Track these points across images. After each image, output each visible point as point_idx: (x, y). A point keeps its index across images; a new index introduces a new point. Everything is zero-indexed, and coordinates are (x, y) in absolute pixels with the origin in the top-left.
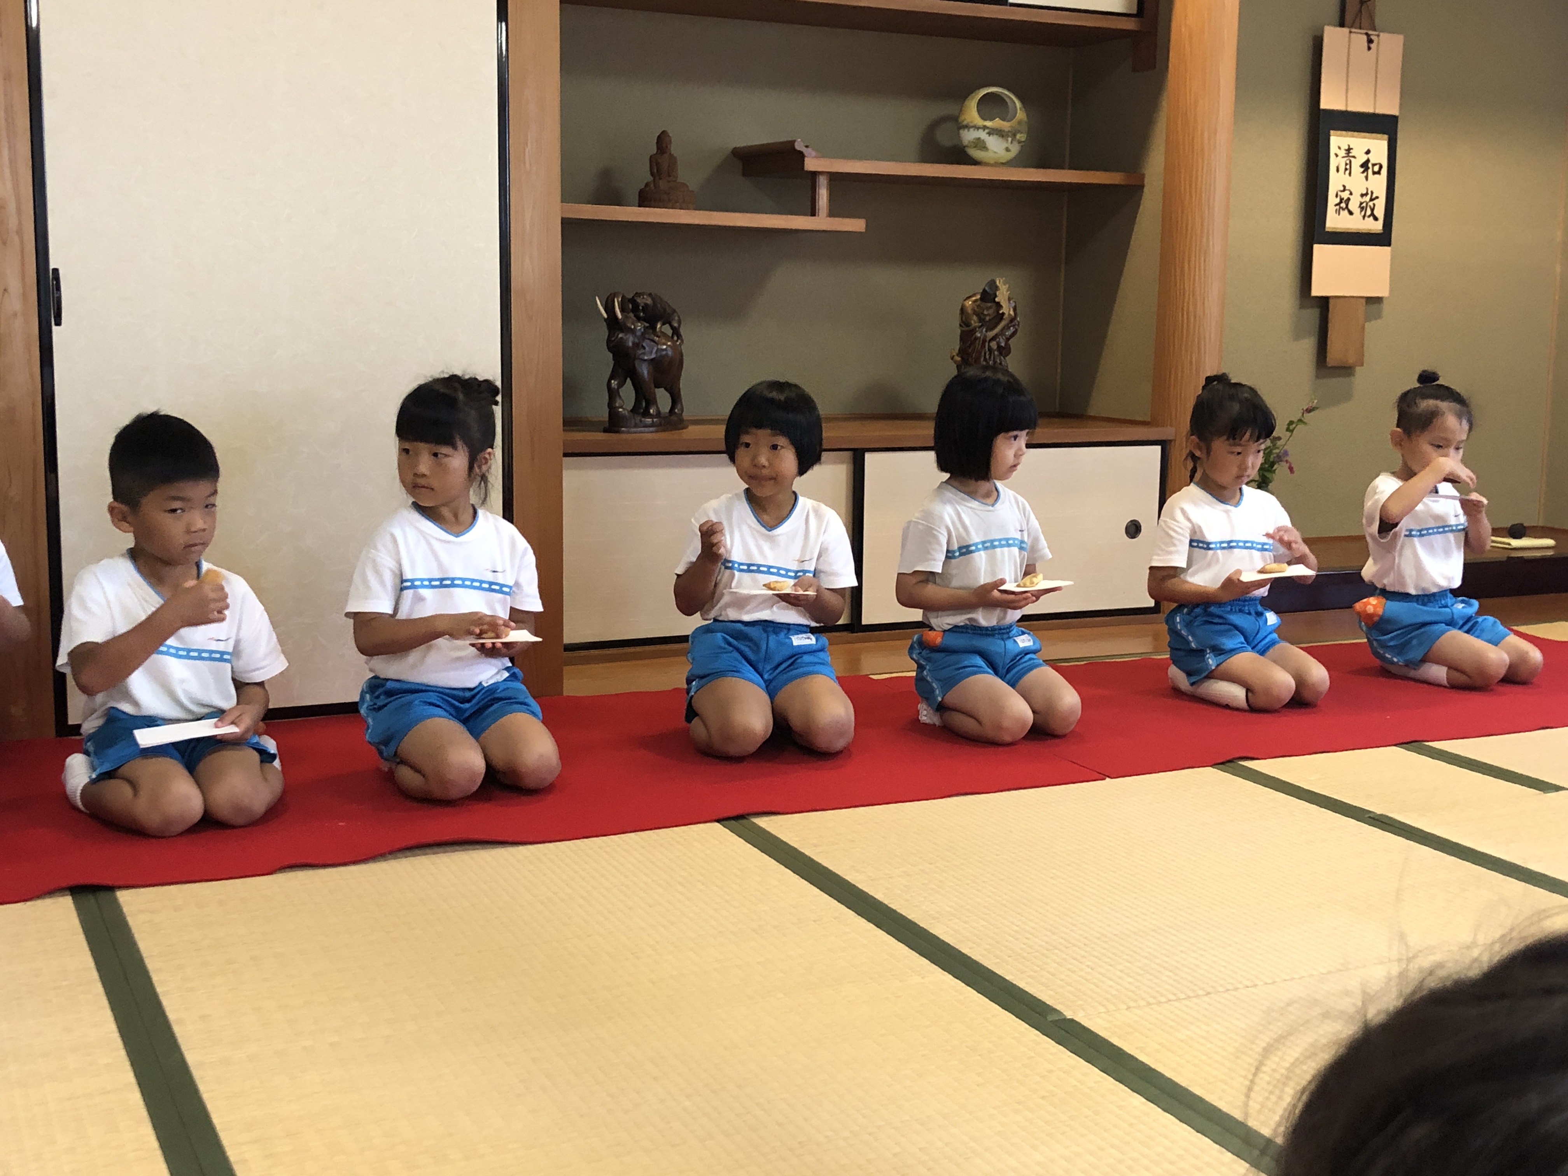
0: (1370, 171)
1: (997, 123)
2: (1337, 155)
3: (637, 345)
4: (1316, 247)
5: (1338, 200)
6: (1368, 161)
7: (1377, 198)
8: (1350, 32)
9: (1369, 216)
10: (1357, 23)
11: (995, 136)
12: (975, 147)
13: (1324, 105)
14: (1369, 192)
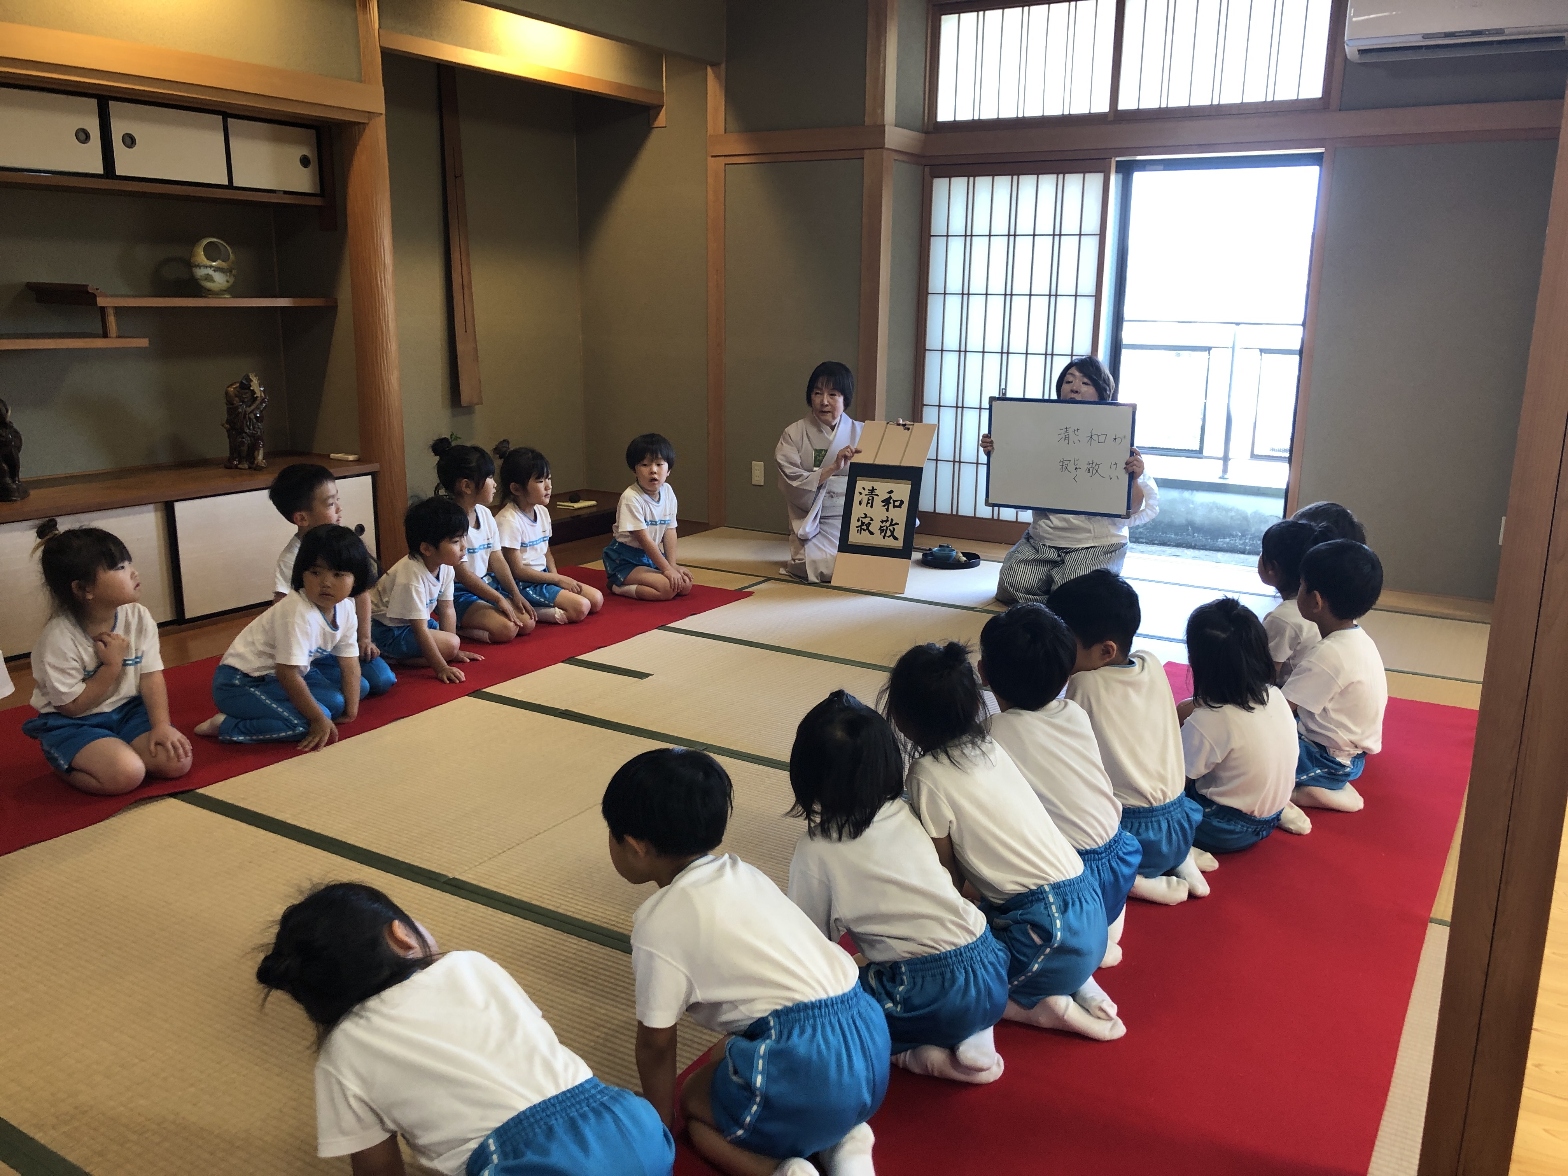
0: (891, 506)
2: (861, 493)
5: (860, 524)
6: (890, 498)
7: (897, 524)
9: (889, 537)
14: (890, 519)
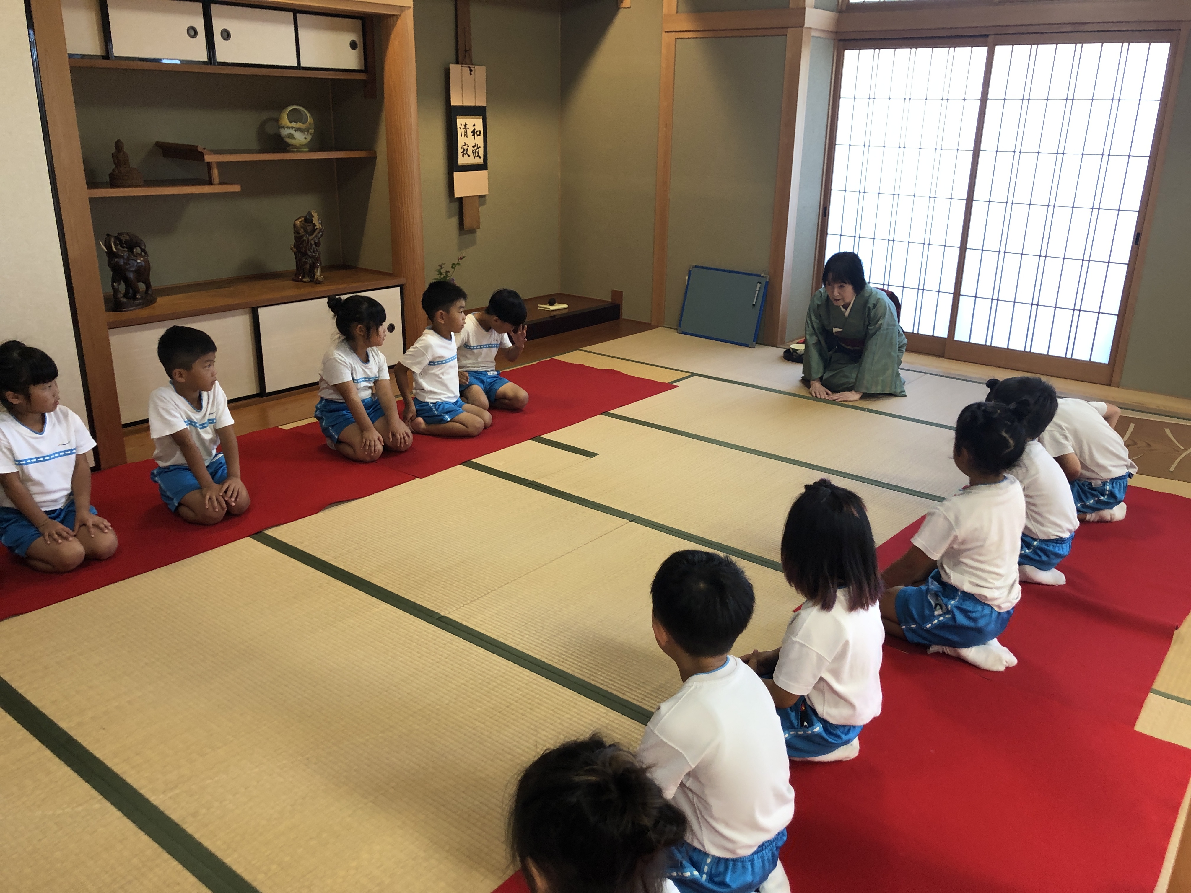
1: (299, 125)
2: (460, 128)
3: (126, 264)
4: (454, 173)
5: (463, 150)
6: (474, 130)
7: (480, 147)
8: (462, 67)
9: (477, 156)
10: (464, 62)
11: (296, 131)
12: (289, 137)
13: (453, 103)
14: (476, 145)
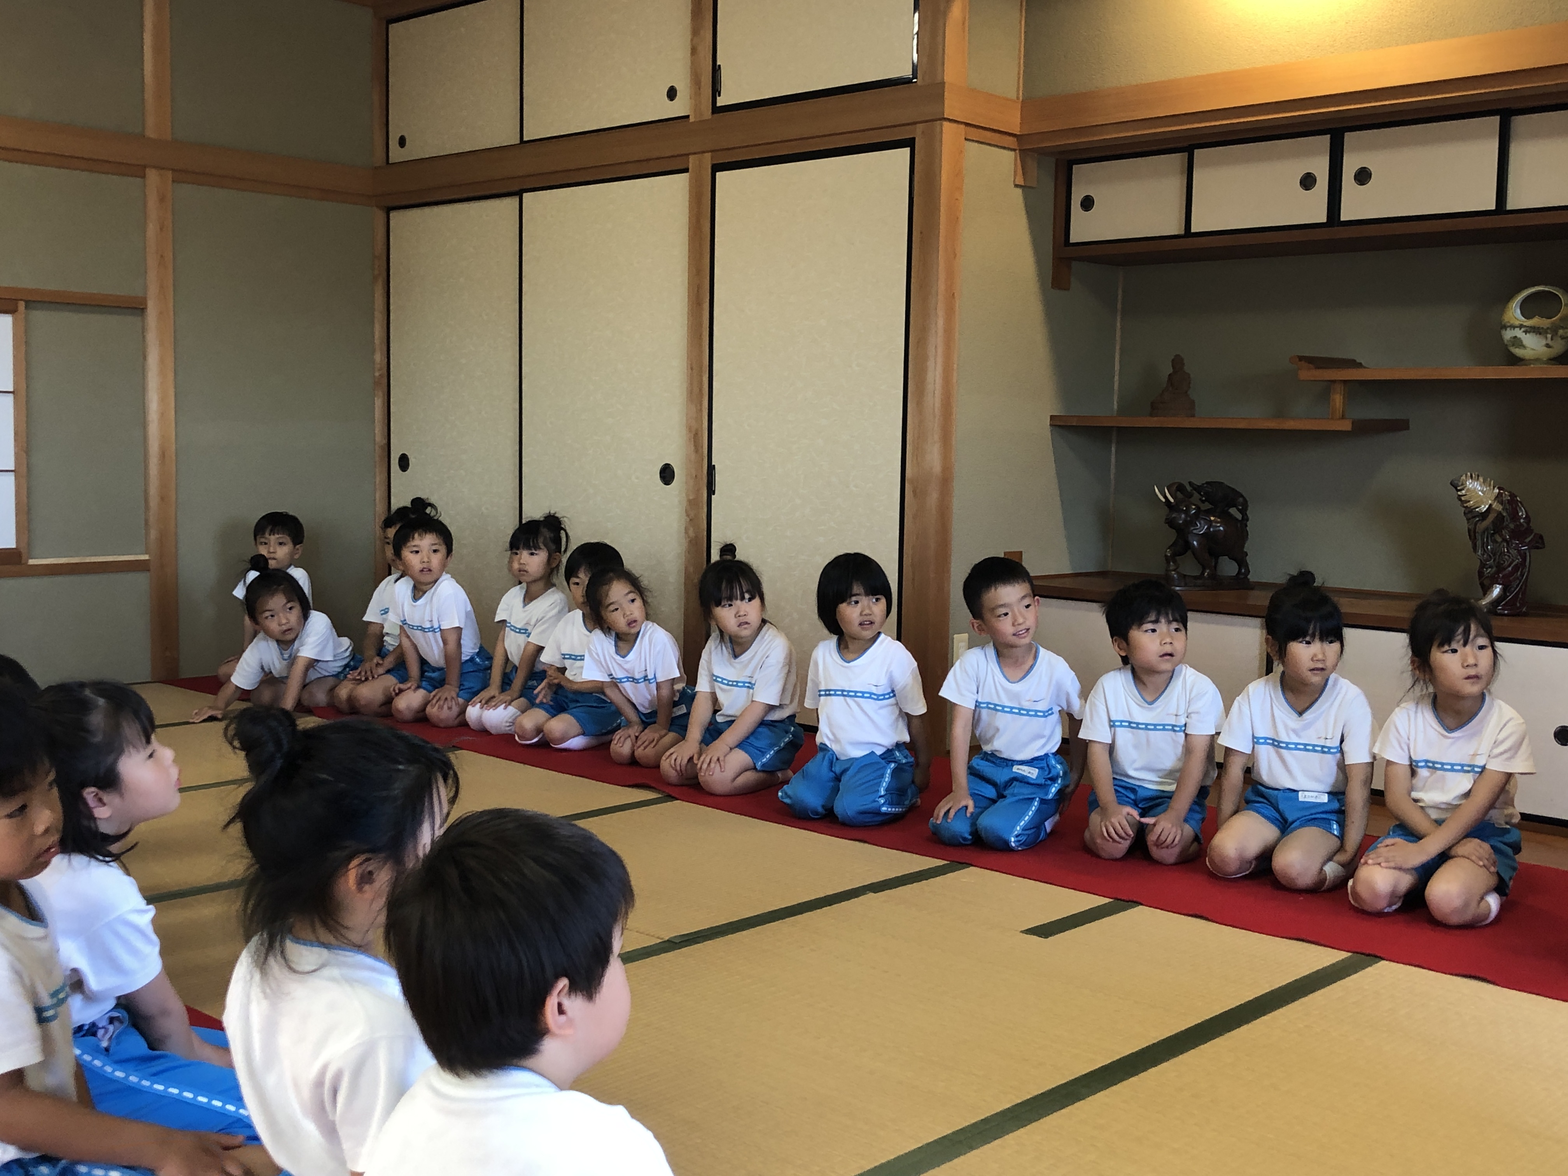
1: (1536, 321)
11: (1531, 334)
12: (1513, 345)
